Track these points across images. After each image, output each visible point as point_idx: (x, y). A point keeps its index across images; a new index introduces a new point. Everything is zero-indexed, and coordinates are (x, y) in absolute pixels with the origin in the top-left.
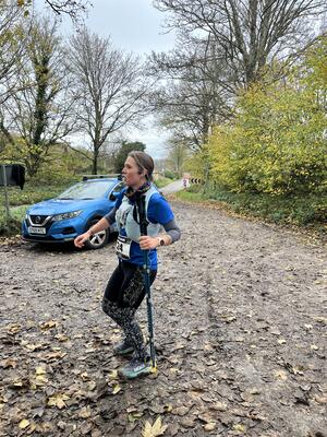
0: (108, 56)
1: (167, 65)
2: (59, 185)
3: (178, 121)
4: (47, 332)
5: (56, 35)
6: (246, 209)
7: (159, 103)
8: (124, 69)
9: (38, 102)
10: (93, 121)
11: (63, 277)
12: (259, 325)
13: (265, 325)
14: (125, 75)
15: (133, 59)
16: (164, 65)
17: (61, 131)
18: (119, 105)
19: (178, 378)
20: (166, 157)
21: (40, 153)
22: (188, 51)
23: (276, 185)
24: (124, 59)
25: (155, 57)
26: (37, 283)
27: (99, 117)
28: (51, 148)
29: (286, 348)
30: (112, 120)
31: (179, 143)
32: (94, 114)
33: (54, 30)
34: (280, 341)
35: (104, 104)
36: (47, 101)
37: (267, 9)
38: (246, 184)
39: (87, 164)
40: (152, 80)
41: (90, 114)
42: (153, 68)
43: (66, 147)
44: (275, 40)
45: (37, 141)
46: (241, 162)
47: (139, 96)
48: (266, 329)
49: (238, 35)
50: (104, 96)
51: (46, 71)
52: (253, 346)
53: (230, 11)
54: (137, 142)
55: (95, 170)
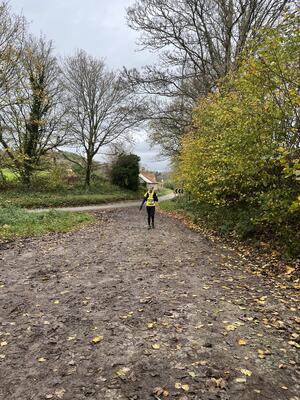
33: (49, 51)
54: (131, 155)
55: (88, 179)
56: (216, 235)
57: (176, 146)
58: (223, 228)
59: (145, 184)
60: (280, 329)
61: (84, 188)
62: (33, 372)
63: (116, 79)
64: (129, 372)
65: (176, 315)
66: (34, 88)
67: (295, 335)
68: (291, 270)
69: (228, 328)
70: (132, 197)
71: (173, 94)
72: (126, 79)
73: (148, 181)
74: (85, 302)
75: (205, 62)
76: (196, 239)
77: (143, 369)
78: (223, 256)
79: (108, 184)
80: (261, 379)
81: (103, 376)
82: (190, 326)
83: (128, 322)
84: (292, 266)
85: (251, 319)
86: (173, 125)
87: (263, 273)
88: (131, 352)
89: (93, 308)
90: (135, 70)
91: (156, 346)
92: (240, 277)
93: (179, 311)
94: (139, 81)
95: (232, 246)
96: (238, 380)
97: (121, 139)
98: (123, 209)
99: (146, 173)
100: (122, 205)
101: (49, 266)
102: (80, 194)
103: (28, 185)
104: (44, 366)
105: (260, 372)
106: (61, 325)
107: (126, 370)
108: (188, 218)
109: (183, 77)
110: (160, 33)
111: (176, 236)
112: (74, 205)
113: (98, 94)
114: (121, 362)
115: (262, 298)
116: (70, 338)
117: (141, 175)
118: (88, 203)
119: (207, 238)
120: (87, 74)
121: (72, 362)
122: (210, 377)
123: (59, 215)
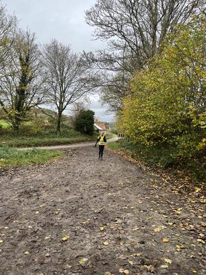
33: (33, 40)
54: (89, 111)
55: (59, 127)
56: (147, 166)
57: (119, 105)
58: (152, 160)
59: (98, 130)
60: (191, 230)
61: (56, 133)
62: (21, 261)
63: (78, 59)
64: (88, 262)
65: (119, 221)
66: (23, 65)
67: (202, 235)
68: (198, 190)
69: (156, 230)
70: (89, 139)
71: (117, 69)
72: (85, 59)
73: (100, 128)
74: (57, 212)
75: (139, 48)
76: (133, 168)
77: (97, 259)
78: (152, 180)
79: (72, 130)
80: (178, 266)
81: (70, 264)
82: (129, 229)
83: (86, 226)
84: (199, 187)
85: (171, 224)
86: (117, 90)
87: (179, 192)
88: (88, 247)
89: (62, 216)
90: (91, 53)
91: (106, 243)
92: (163, 195)
93: (122, 219)
94: (94, 60)
95: (158, 173)
96: (163, 266)
97: (82, 99)
98: (83, 148)
99: (99, 123)
100: (82, 145)
101: (32, 187)
102: (53, 137)
103: (17, 131)
104: (28, 257)
105: (178, 261)
106: (40, 228)
107: (85, 260)
108: (127, 154)
109: (124, 58)
110: (108, 28)
111: (119, 167)
112: (49, 145)
113: (66, 69)
114: (82, 254)
115: (179, 210)
116: (47, 238)
117: (95, 125)
118: (58, 143)
119: (140, 168)
120: (58, 56)
121: (48, 255)
122: (143, 264)
123: (39, 152)
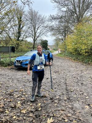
0: (38, 16)
1: (54, 18)
2: (24, 52)
3: (57, 34)
4: (21, 92)
5: (24, 10)
6: (77, 59)
7: (52, 29)
8: (42, 20)
9: (19, 29)
10: (34, 34)
11: (25, 77)
12: (81, 93)
13: (82, 93)
14: (43, 21)
15: (45, 17)
16: (53, 18)
17: (25, 37)
18: (41, 30)
19: (57, 107)
20: (54, 44)
21: (19, 43)
22: (60, 14)
23: (86, 52)
24: (42, 17)
25: (51, 16)
26: (18, 79)
27: (35, 33)
28: (22, 42)
29: (89, 100)
30: (39, 34)
31: (57, 40)
32: (34, 32)
33: (23, 9)
34: (87, 98)
35: (36, 29)
36: (21, 29)
37: (83, 2)
38: (77, 52)
39: (32, 46)
40: (50, 22)
41: (33, 32)
42: (50, 19)
43: (26, 41)
44: (86, 10)
45: (18, 40)
46: (75, 46)
47: (46, 27)
48: (83, 94)
49: (75, 9)
50: (37, 27)
51: (21, 21)
52: (79, 99)
53: (73, 2)
54: (46, 40)
117: (48, 47)
